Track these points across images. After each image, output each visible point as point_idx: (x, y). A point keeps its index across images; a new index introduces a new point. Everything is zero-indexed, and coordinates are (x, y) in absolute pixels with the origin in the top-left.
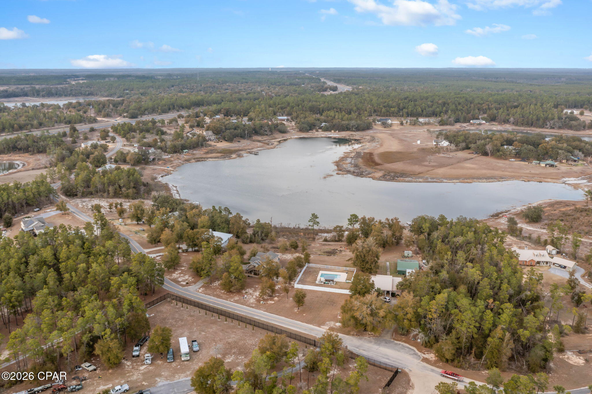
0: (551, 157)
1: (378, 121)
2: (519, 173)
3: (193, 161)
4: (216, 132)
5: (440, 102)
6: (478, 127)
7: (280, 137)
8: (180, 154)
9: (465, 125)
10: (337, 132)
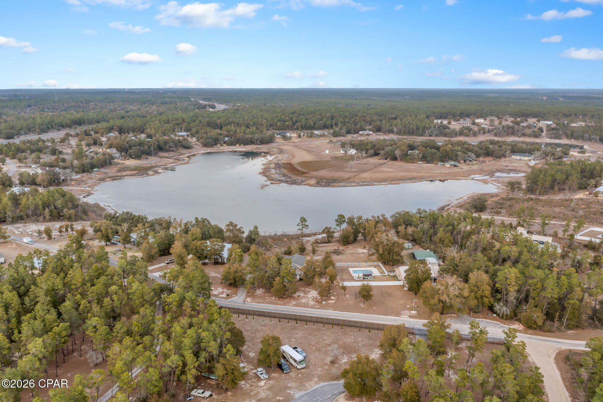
0: (452, 159)
1: (277, 134)
2: (432, 173)
3: (108, 179)
4: (120, 149)
5: (328, 115)
6: (367, 137)
7: (187, 153)
8: (90, 173)
9: (355, 136)
10: (242, 145)
